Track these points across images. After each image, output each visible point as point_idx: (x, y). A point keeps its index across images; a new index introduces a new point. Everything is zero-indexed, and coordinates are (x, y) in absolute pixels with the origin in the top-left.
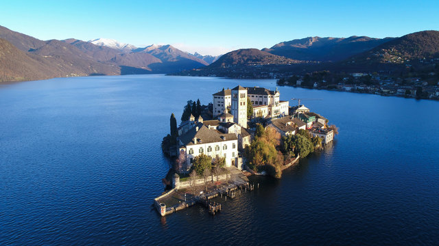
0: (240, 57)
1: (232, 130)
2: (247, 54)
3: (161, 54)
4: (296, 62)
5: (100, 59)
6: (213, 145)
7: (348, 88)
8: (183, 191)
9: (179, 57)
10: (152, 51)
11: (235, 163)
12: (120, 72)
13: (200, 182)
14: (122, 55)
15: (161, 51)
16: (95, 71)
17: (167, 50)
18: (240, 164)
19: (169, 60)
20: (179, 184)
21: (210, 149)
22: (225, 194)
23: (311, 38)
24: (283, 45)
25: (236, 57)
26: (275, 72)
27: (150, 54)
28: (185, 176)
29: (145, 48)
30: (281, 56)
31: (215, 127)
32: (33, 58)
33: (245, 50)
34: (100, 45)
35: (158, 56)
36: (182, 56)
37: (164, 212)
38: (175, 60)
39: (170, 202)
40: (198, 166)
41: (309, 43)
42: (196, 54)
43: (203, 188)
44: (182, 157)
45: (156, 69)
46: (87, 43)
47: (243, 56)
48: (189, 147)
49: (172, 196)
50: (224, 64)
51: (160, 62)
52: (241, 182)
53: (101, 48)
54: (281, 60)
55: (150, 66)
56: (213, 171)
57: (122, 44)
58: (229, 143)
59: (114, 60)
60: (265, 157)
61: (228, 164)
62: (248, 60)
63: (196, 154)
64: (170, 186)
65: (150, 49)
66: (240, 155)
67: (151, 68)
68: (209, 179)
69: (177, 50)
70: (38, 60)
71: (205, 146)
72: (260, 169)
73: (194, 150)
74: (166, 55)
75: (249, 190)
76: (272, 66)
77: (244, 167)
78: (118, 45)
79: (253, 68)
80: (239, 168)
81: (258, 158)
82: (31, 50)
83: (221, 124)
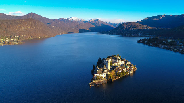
0: (127, 26)
1: (105, 70)
2: (130, 25)
3: (95, 23)
4: (151, 28)
5: (72, 26)
6: (100, 74)
7: (162, 47)
8: (94, 82)
9: (102, 24)
10: (91, 22)
11: (105, 78)
12: (79, 31)
13: (97, 81)
14: (80, 24)
15: (95, 22)
16: (70, 32)
17: (97, 21)
18: (106, 78)
19: (98, 26)
20: (93, 81)
21: (100, 75)
22: (101, 84)
23: (161, 15)
24: (148, 19)
25: (125, 26)
26: (141, 33)
27: (90, 24)
28: (94, 80)
29: (88, 21)
30: (145, 25)
31: (102, 70)
32: (49, 27)
33: (129, 23)
34: (71, 20)
35: (93, 24)
36: (103, 24)
37: (90, 86)
38: (100, 26)
39: (91, 84)
40: (97, 78)
41: (160, 18)
42: (109, 23)
43: (97, 82)
44: (94, 76)
45: (92, 30)
46: (67, 19)
47: (128, 25)
48: (96, 74)
49: (92, 83)
50: (120, 29)
51: (94, 26)
52: (105, 82)
53: (72, 21)
54: (145, 27)
55: (90, 28)
56: (99, 79)
57: (80, 20)
58: (104, 74)
59: (77, 26)
60: (111, 77)
61: (104, 78)
62: (130, 27)
63: (97, 76)
64: (92, 82)
65: (90, 21)
66: (106, 76)
67: (90, 29)
68: (99, 81)
69: (101, 21)
70: (51, 28)
71: (99, 74)
72: (110, 79)
73: (97, 75)
74: (97, 24)
75: (106, 83)
76: (140, 30)
77: (107, 79)
78: (78, 20)
79: (132, 31)
80: (106, 79)
81: (109, 77)
82: (48, 24)
83: (103, 69)
